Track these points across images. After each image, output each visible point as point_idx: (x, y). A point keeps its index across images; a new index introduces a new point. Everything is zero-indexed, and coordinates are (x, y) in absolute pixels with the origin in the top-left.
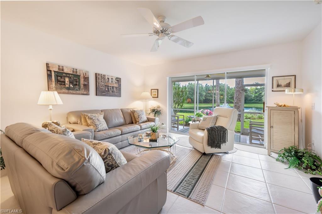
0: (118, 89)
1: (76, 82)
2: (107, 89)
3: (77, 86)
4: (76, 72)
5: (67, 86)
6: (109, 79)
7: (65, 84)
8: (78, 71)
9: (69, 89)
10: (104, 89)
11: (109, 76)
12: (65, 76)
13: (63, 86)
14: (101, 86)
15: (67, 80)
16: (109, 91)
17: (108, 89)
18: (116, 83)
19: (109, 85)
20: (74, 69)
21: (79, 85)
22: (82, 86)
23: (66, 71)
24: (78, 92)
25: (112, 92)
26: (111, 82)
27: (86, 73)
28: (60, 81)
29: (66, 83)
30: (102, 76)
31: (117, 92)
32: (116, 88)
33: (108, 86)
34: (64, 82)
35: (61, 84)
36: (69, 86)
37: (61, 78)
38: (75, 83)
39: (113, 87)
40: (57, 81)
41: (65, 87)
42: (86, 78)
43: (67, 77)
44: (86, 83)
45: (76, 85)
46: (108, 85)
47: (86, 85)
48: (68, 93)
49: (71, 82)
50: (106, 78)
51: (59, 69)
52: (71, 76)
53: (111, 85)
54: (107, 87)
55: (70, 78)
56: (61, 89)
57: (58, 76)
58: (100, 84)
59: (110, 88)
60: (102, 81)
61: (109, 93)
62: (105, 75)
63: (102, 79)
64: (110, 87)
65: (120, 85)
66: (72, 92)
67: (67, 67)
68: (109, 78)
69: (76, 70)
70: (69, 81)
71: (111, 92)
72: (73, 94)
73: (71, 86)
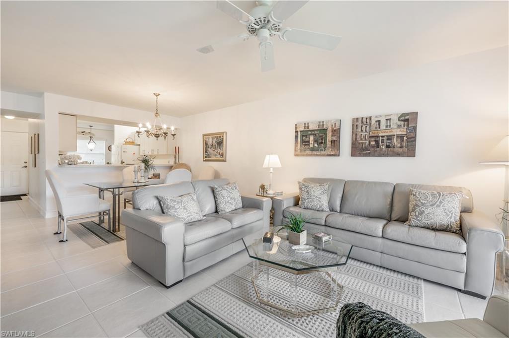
0: (405, 138)
1: (322, 139)
2: (373, 143)
3: (322, 145)
4: (323, 125)
5: (311, 146)
6: (379, 124)
7: (309, 145)
8: (325, 123)
9: (313, 149)
10: (367, 142)
11: (380, 116)
12: (310, 135)
13: (307, 147)
14: (361, 139)
15: (312, 138)
16: (378, 146)
17: (377, 142)
18: (399, 126)
19: (380, 135)
20: (320, 122)
21: (325, 143)
22: (329, 144)
23: (311, 128)
24: (323, 152)
25: (388, 147)
26: (384, 128)
27: (335, 124)
28: (305, 142)
29: (311, 142)
30: (364, 120)
31: (401, 147)
32: (401, 137)
33: (378, 137)
34: (309, 142)
35: (305, 145)
36: (314, 145)
37: (306, 138)
38: (320, 141)
39: (390, 138)
40: (303, 142)
41: (309, 148)
42: (335, 131)
43: (312, 134)
44: (334, 138)
45: (322, 143)
46: (376, 135)
47: (334, 141)
48: (311, 155)
49: (315, 141)
50: (373, 122)
51: (305, 127)
52: (316, 132)
53: (383, 134)
54: (373, 139)
55: (315, 135)
56: (305, 151)
57: (303, 136)
58: (358, 137)
59: (383, 140)
60: (364, 130)
61: (379, 149)
62: (370, 117)
63: (364, 127)
64: (383, 137)
65: (415, 128)
66: (315, 153)
67: (312, 123)
68: (379, 121)
69: (323, 122)
70: (314, 139)
71: (384, 147)
72: (317, 155)
73: (316, 145)
